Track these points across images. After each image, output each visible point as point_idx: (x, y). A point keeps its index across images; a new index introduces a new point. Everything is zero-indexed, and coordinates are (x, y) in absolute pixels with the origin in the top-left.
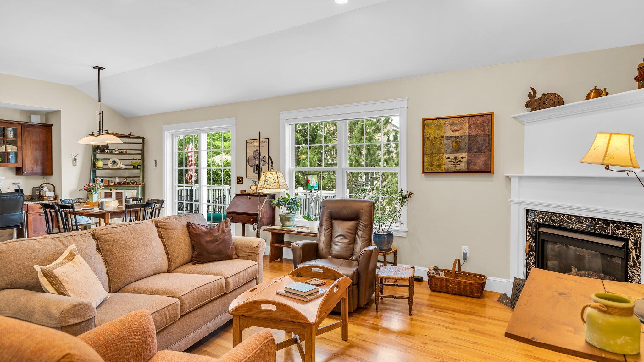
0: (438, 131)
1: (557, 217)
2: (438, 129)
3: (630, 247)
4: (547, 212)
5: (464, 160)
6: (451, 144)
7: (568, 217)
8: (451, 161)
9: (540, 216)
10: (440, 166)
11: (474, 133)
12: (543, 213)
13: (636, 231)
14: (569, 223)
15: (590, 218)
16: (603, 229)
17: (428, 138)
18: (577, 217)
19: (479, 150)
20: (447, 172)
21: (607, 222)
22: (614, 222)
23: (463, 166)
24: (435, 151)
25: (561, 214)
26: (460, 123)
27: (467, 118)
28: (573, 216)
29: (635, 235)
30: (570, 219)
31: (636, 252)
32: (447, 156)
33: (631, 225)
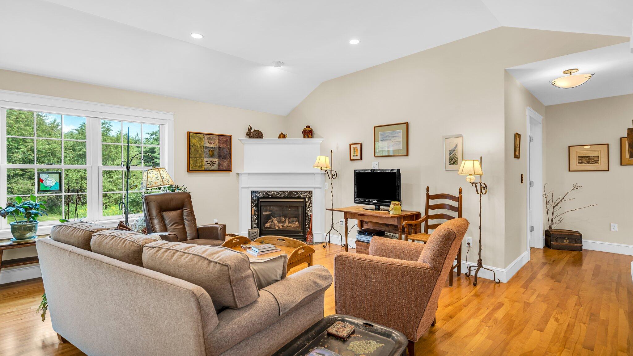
0: (199, 142)
1: (271, 193)
2: (200, 141)
3: (307, 201)
4: (265, 191)
5: (217, 163)
6: (208, 152)
7: (278, 192)
8: (208, 164)
9: (260, 193)
10: (201, 166)
11: (222, 146)
12: (261, 192)
13: (309, 194)
14: (278, 195)
15: (289, 191)
16: (295, 195)
17: (192, 146)
18: (282, 191)
19: (225, 157)
20: (206, 171)
21: (297, 192)
22: (300, 191)
23: (216, 167)
24: (198, 156)
25: (273, 191)
26: (214, 139)
27: (218, 136)
28: (280, 191)
29: (308, 196)
30: (279, 193)
31: (309, 202)
32: (206, 160)
33: (307, 192)
